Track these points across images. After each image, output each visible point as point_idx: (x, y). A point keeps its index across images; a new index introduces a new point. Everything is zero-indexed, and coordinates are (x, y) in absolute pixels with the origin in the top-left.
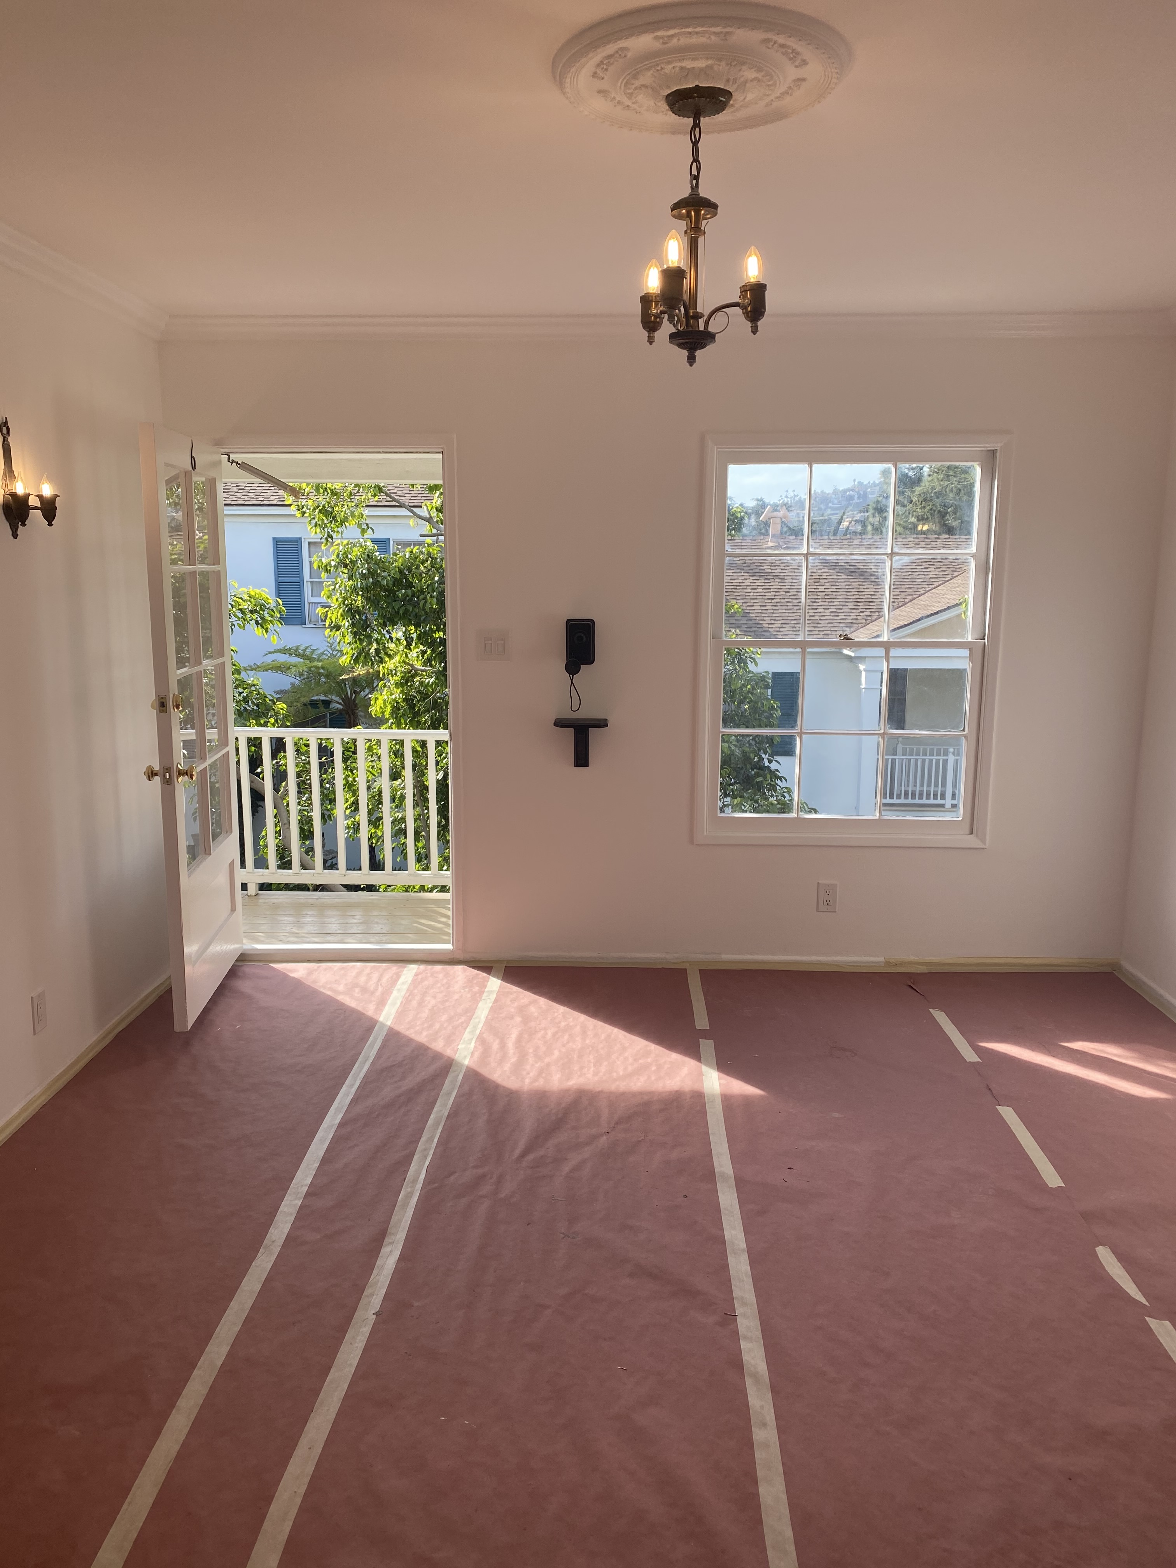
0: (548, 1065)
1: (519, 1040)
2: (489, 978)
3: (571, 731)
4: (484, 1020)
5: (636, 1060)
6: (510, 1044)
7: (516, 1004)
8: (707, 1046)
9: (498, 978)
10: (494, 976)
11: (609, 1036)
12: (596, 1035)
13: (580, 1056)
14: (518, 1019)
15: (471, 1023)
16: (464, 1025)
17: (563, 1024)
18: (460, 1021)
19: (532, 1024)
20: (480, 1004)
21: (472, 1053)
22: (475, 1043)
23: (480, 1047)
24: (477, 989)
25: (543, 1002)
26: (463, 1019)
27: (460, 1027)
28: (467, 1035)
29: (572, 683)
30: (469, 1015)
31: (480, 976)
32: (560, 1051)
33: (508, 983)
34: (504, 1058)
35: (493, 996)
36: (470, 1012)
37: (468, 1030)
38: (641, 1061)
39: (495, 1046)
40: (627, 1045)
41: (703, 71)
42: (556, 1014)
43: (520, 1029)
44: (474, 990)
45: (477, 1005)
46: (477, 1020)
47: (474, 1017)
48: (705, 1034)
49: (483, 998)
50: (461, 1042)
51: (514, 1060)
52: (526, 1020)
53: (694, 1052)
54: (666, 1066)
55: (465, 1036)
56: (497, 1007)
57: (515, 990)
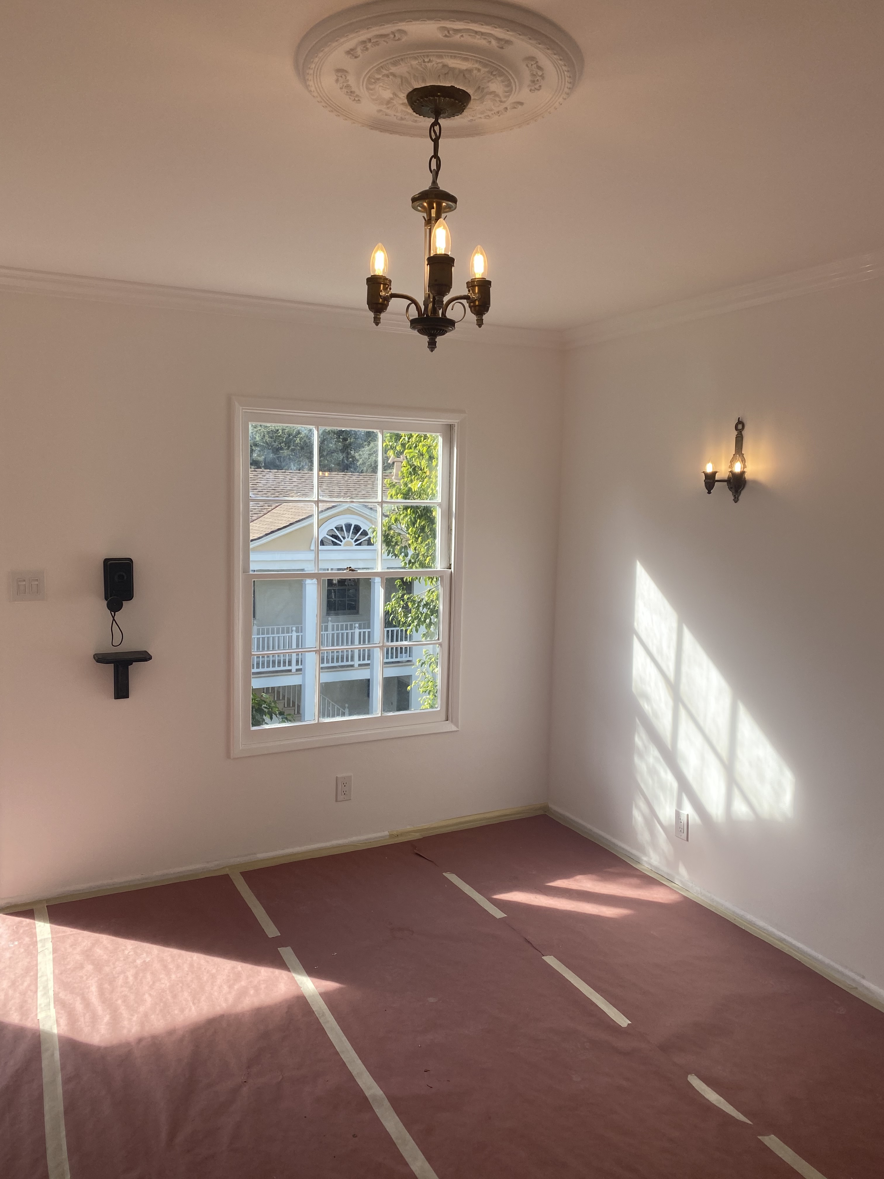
0: (146, 1015)
1: (101, 992)
2: (34, 924)
3: (111, 666)
4: (52, 976)
5: (230, 987)
6: (94, 999)
7: (79, 949)
8: (287, 953)
9: (44, 921)
10: (40, 921)
11: (191, 965)
12: (178, 967)
13: (175, 996)
14: (89, 967)
15: (39, 985)
16: (33, 987)
17: (139, 962)
18: (26, 984)
19: (107, 969)
20: (40, 958)
21: (57, 1021)
22: (55, 1008)
23: (63, 1012)
24: (27, 940)
25: (105, 939)
26: (28, 980)
27: (29, 992)
28: (41, 1001)
29: (114, 620)
30: (32, 974)
31: (24, 923)
32: (150, 995)
33: (60, 925)
34: (95, 1019)
35: (49, 945)
36: (32, 970)
37: (39, 994)
38: (236, 987)
39: (79, 1007)
40: (214, 971)
41: (463, 74)
42: (126, 952)
43: (96, 979)
44: (25, 942)
45: (37, 960)
46: (44, 978)
47: (39, 975)
48: (280, 942)
49: (39, 950)
50: (39, 1010)
51: (107, 1018)
52: (98, 967)
53: (280, 964)
54: (263, 986)
55: (39, 1002)
56: (59, 958)
57: (69, 933)
